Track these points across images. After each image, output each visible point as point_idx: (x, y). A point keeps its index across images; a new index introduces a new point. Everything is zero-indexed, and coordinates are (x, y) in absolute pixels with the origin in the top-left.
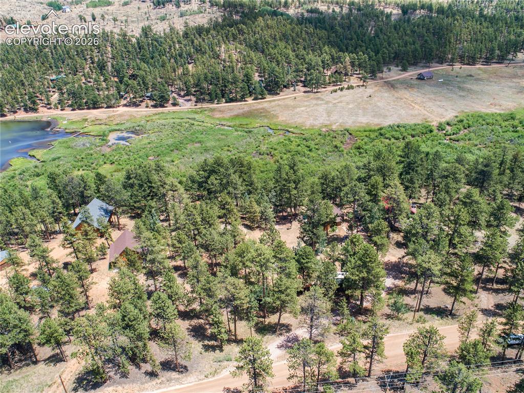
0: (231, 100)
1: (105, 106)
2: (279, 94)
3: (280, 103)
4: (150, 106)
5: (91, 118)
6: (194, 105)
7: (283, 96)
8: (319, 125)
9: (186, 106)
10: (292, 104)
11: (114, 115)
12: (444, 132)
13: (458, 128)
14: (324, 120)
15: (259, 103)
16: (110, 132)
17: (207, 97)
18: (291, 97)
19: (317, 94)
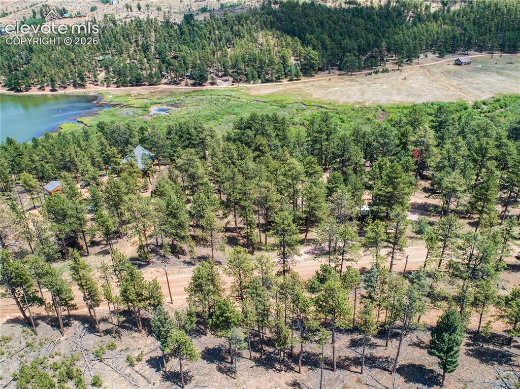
0: (267, 81)
1: (147, 84)
2: (314, 76)
4: (189, 84)
5: (134, 93)
6: (231, 84)
7: (318, 78)
8: (352, 102)
9: (224, 86)
10: (327, 84)
11: (156, 91)
12: (480, 110)
13: (494, 107)
14: (357, 98)
15: (294, 84)
16: (151, 104)
17: (244, 78)
18: (325, 79)
19: (351, 76)
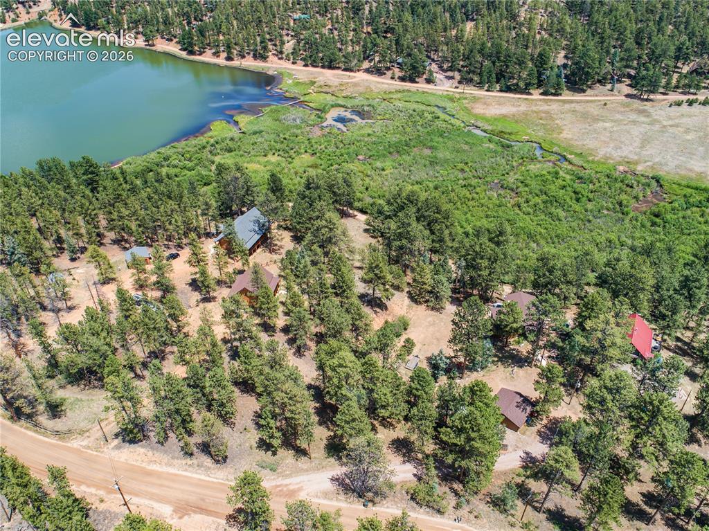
3: (578, 107)
5: (320, 81)
7: (591, 96)
9: (444, 86)
10: (596, 113)
11: (348, 83)
14: (631, 151)
16: (332, 106)
18: (600, 101)
19: (646, 103)
